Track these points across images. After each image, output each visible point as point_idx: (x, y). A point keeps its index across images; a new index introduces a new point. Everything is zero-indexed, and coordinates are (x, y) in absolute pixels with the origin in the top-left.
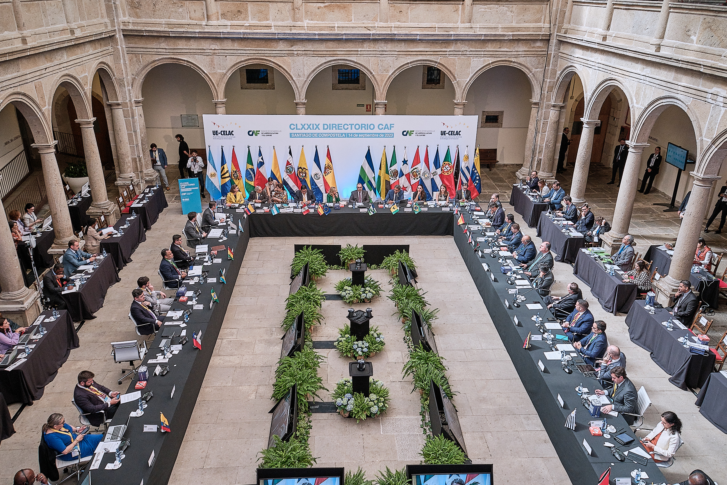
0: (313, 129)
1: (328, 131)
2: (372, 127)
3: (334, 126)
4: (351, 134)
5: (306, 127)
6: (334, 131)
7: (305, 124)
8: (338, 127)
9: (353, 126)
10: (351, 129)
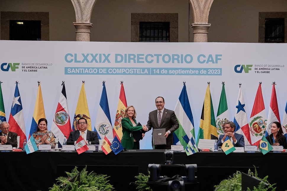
0: (100, 62)
1: (123, 65)
2: (189, 59)
3: (132, 57)
4: (156, 69)
5: (90, 58)
6: (132, 64)
7: (88, 55)
8: (138, 58)
9: (161, 58)
10: (158, 62)
